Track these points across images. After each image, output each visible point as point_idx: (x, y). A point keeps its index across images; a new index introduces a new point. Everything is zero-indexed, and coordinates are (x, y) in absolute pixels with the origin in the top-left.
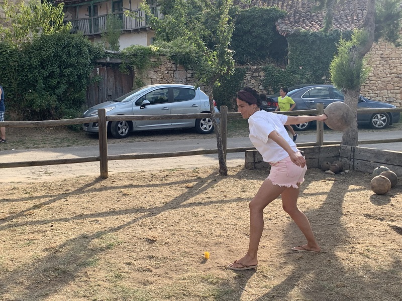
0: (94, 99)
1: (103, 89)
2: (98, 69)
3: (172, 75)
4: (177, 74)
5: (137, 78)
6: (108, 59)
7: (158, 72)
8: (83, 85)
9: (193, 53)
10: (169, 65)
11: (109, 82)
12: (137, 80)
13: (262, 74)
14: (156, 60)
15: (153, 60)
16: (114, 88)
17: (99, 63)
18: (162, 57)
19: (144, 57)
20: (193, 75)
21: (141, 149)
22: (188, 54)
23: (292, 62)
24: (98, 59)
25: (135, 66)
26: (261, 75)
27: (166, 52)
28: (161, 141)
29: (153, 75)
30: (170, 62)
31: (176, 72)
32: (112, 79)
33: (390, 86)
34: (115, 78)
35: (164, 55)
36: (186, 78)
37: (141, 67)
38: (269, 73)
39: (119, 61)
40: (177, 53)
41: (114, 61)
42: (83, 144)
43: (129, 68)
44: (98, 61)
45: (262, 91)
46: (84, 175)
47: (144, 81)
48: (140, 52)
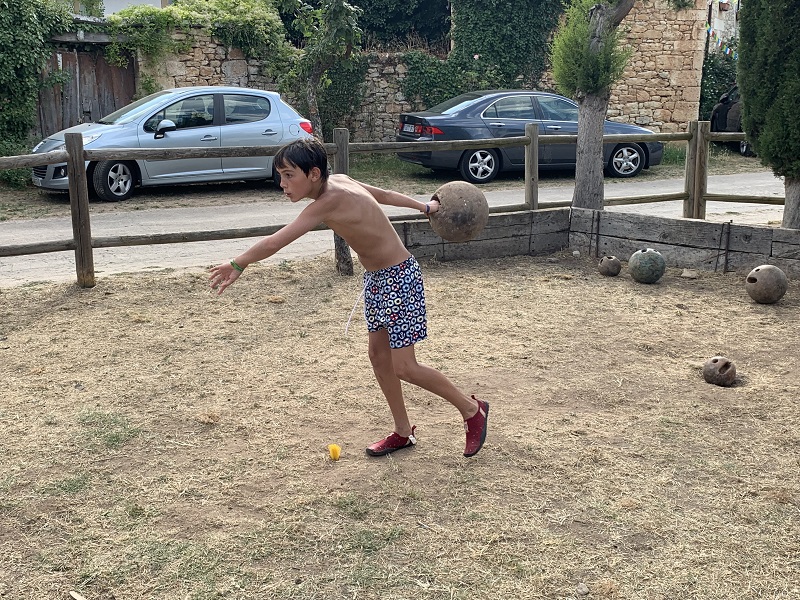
0: (55, 120)
1: (73, 98)
2: (59, 57)
3: (218, 69)
4: (229, 68)
5: (143, 75)
6: (81, 35)
7: (189, 64)
8: (28, 89)
9: (259, 24)
10: (211, 48)
11: (83, 83)
12: (143, 80)
13: (401, 69)
14: (183, 37)
15: (175, 36)
16: (97, 96)
17: (62, 44)
18: (194, 32)
19: (157, 30)
20: (261, 69)
21: (160, 222)
22: (250, 25)
23: (459, 47)
24: (60, 35)
25: (139, 50)
26: (400, 72)
27: (204, 21)
28: (202, 206)
29: (177, 67)
30: (212, 42)
31: (225, 63)
32: (90, 78)
33: (643, 95)
34: (98, 76)
35: (200, 27)
36: (248, 76)
37: (151, 53)
38: (414, 68)
39: (104, 39)
40: (226, 24)
41: (93, 39)
42: (34, 215)
43: (126, 53)
44: (59, 39)
45: (402, 105)
46: (42, 280)
47: (159, 80)
48: (149, 19)
